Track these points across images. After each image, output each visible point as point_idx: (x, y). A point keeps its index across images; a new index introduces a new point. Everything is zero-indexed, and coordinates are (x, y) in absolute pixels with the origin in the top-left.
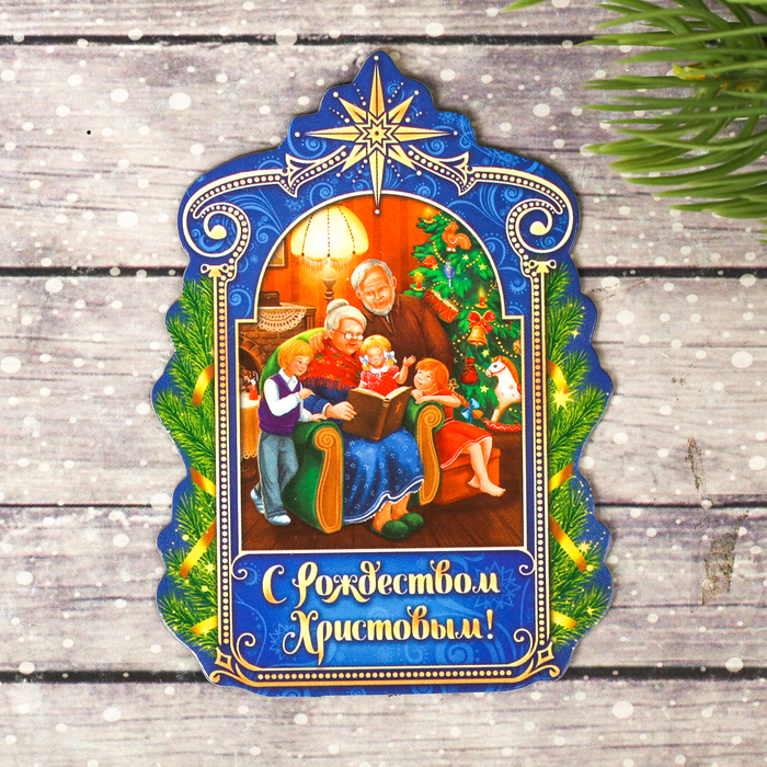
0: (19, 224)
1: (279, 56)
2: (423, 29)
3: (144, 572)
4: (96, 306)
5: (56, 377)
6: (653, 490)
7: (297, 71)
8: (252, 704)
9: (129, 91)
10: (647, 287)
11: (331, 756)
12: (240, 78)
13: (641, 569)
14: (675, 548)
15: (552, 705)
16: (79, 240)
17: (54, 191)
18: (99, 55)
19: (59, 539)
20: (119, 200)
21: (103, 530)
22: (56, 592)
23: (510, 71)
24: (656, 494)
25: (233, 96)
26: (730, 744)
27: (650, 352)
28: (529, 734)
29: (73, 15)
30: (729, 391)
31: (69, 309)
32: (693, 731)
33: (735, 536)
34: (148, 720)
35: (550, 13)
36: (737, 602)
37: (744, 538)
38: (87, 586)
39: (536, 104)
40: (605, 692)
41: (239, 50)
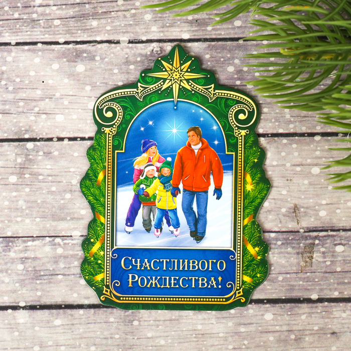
0: (15, 120)
1: (121, 48)
2: (181, 36)
3: (70, 264)
4: (48, 154)
5: (32, 183)
6: (280, 225)
7: (129, 54)
8: (115, 317)
9: (59, 64)
10: (275, 141)
11: (148, 338)
12: (105, 58)
13: (275, 258)
14: (289, 249)
15: (239, 315)
16: (40, 127)
17: (29, 106)
18: (47, 50)
19: (34, 251)
20: (56, 110)
21: (53, 247)
22: (34, 272)
23: (217, 53)
24: (281, 227)
25: (102, 66)
26: (313, 330)
27: (277, 169)
28: (230, 327)
29: (36, 33)
30: (310, 184)
31: (36, 155)
32: (298, 325)
33: (314, 244)
34: (73, 324)
35: (234, 28)
36: (315, 271)
37: (318, 245)
38: (46, 270)
39: (228, 66)
40: (261, 309)
41: (105, 46)
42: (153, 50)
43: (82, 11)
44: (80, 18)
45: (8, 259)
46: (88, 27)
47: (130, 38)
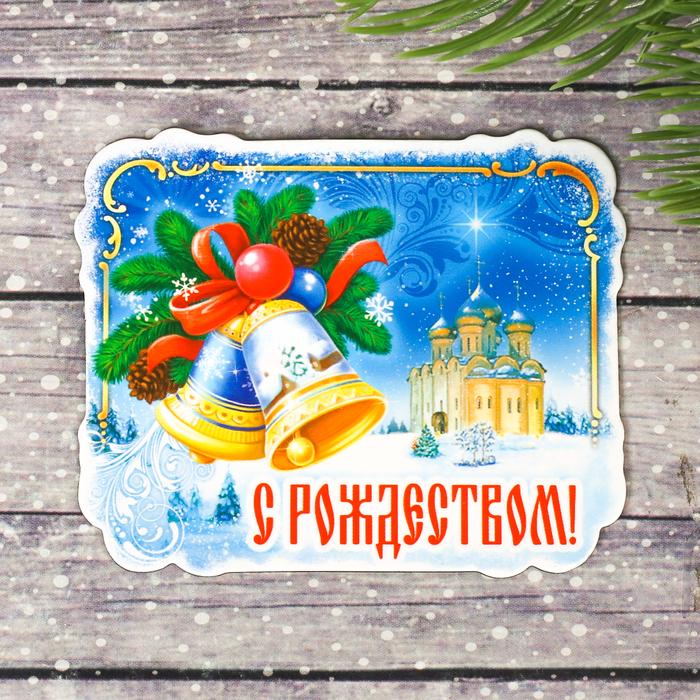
42: (372, 105)
43: (217, 15)
44: (211, 30)
45: (33, 564)
46: (229, 51)
47: (321, 78)
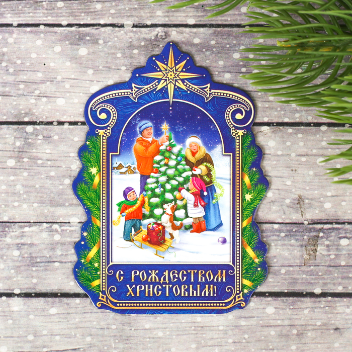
0: (15, 103)
1: (125, 32)
2: (186, 21)
3: (67, 251)
4: (47, 138)
5: (30, 168)
6: (283, 217)
7: (133, 39)
9: (61, 47)
10: (281, 131)
11: (146, 329)
12: (109, 42)
13: (278, 250)
14: (292, 241)
16: (40, 110)
17: (30, 89)
18: (49, 32)
19: (31, 237)
20: (57, 93)
21: (50, 233)
22: (30, 259)
23: (223, 39)
24: (285, 218)
25: (106, 49)
26: (316, 325)
27: (282, 158)
28: (230, 320)
29: (38, 15)
30: (316, 175)
31: (36, 139)
32: (300, 319)
33: (318, 237)
34: (69, 314)
35: (240, 15)
36: (319, 264)
37: (322, 237)
38: (43, 257)
39: (234, 53)
40: (263, 302)
41: (108, 30)
42: (157, 35)
45: (3, 245)
46: (92, 10)
47: (134, 22)
